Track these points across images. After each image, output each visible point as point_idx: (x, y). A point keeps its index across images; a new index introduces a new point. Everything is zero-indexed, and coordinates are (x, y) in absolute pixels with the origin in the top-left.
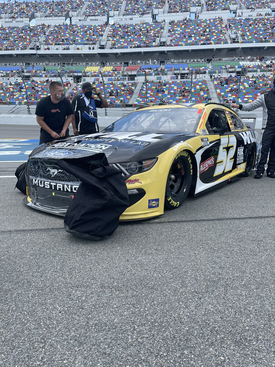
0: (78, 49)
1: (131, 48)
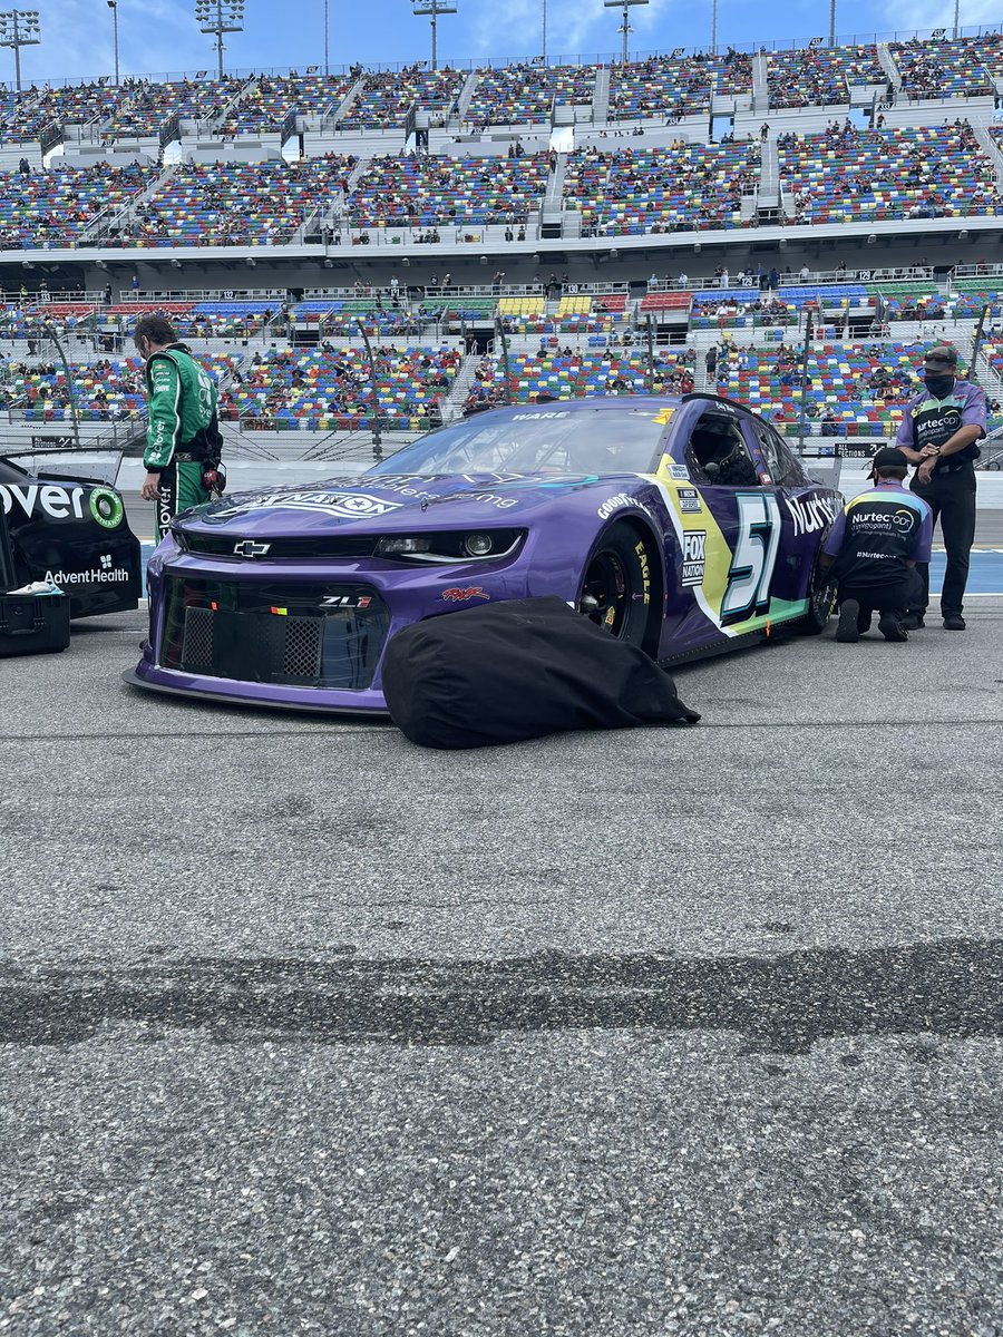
0: (469, 239)
1: (658, 232)
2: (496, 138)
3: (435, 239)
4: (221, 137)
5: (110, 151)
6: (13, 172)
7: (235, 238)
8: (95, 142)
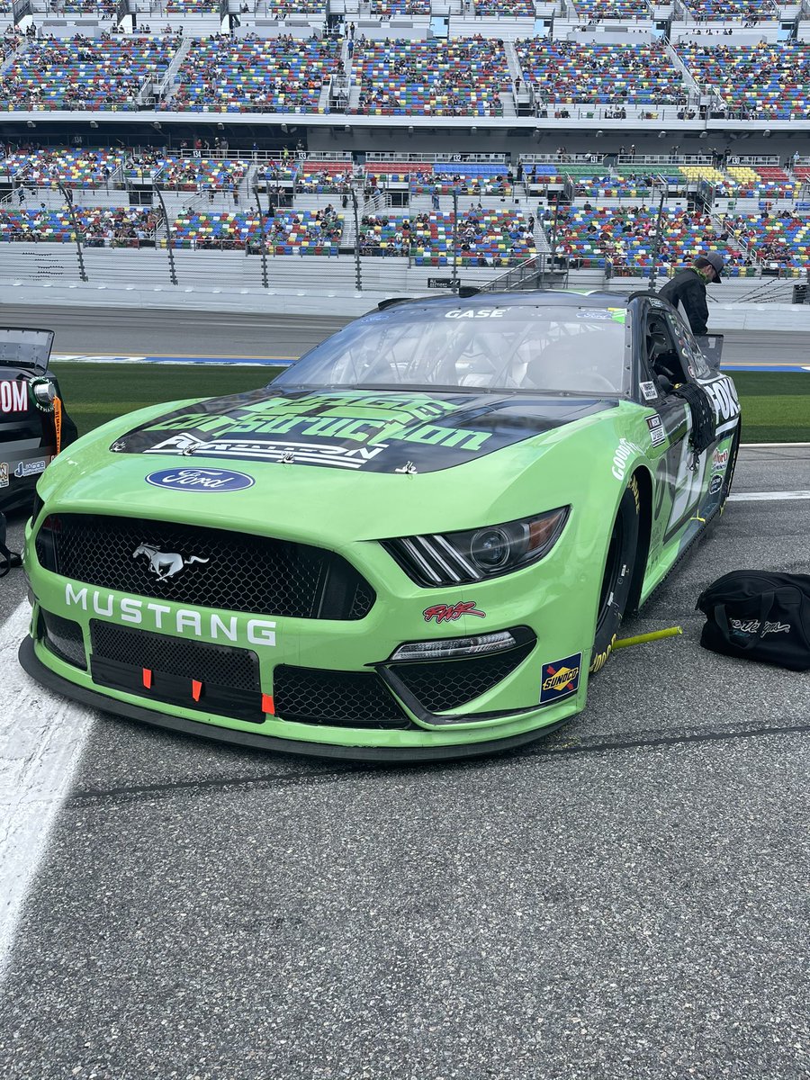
0: (649, 116)
2: (608, 29)
3: (622, 115)
4: (379, 16)
5: (281, 24)
6: (204, 39)
7: (458, 109)
8: (269, 16)
